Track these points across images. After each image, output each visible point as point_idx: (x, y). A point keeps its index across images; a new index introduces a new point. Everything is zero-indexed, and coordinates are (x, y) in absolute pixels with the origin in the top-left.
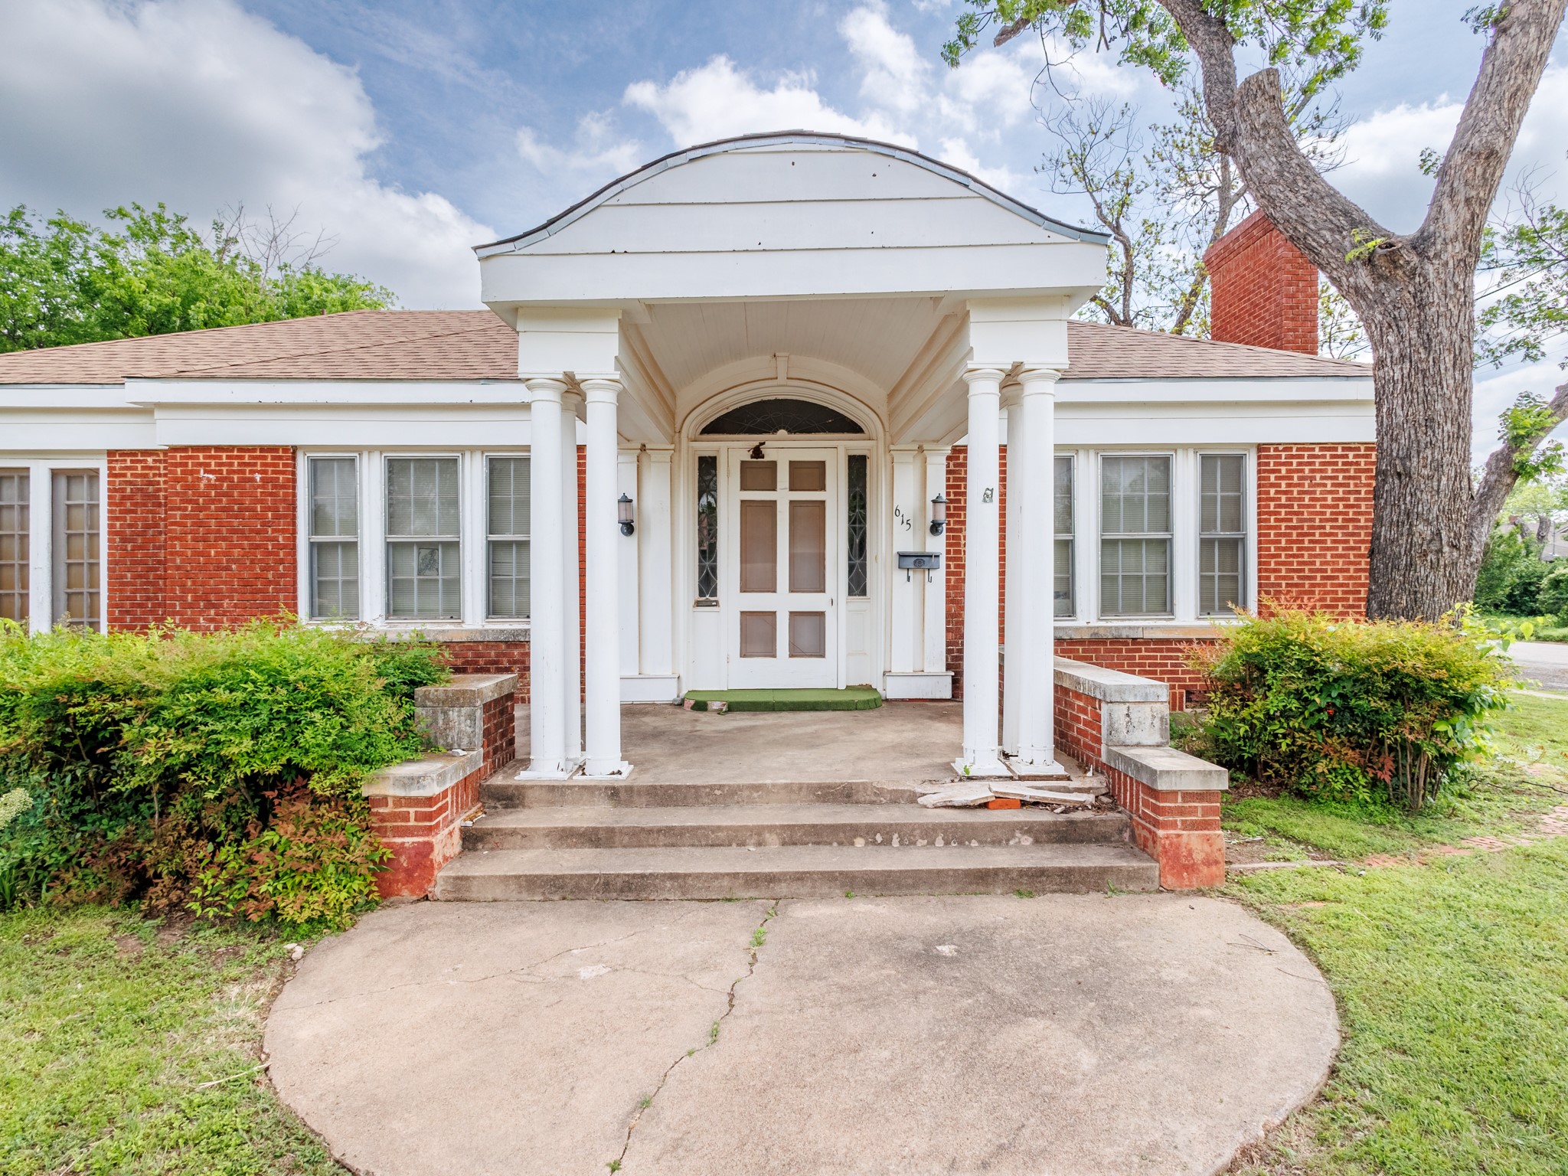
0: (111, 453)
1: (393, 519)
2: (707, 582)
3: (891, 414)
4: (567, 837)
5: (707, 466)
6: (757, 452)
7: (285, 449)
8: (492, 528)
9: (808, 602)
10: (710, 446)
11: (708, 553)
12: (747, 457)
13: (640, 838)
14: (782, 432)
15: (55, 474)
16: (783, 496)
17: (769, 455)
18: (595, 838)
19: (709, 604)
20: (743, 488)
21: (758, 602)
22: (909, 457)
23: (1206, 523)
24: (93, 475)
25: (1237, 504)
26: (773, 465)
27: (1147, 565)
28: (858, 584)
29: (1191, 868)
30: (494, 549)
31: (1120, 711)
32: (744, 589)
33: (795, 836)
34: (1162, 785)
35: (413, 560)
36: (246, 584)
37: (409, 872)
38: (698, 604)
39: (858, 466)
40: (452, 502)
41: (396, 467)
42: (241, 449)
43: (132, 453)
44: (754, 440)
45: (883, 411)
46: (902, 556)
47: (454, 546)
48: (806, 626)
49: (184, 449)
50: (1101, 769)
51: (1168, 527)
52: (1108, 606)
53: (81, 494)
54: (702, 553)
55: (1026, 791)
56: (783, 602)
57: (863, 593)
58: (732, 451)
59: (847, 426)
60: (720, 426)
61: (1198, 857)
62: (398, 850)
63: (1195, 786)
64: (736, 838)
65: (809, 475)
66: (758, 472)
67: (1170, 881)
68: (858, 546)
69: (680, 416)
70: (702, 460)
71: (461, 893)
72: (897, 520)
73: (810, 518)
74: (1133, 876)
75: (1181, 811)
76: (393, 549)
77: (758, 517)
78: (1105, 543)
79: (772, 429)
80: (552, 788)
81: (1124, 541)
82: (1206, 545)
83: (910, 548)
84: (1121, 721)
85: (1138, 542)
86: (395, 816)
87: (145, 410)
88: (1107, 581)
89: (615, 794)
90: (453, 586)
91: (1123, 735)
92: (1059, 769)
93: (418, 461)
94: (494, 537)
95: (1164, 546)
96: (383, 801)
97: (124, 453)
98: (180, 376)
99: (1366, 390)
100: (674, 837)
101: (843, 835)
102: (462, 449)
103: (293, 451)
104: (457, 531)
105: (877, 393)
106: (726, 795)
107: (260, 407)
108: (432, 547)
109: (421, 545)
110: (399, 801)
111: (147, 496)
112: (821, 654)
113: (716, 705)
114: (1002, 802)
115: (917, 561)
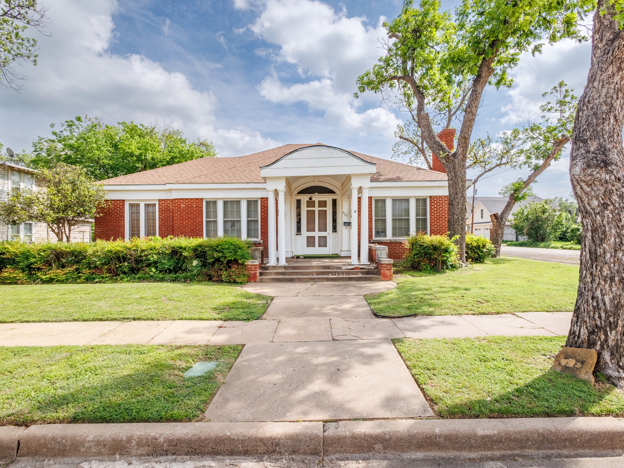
0: (159, 200)
1: (225, 216)
2: (299, 230)
3: (342, 189)
4: (278, 274)
5: (299, 202)
6: (310, 199)
7: (201, 199)
8: (248, 217)
9: (323, 234)
10: (299, 197)
11: (299, 222)
12: (308, 200)
13: (291, 274)
14: (316, 194)
15: (145, 204)
16: (317, 209)
17: (313, 199)
18: (282, 274)
19: (299, 234)
20: (307, 207)
21: (311, 234)
22: (346, 200)
23: (417, 215)
24: (155, 205)
25: (425, 210)
26: (314, 201)
27: (403, 225)
28: (335, 229)
29: (387, 277)
30: (249, 222)
31: (379, 252)
32: (307, 231)
33: (318, 273)
34: (382, 263)
35: (229, 225)
36: (192, 230)
37: (253, 277)
38: (297, 234)
39: (334, 202)
40: (239, 212)
41: (225, 203)
42: (191, 199)
43: (164, 200)
44: (310, 195)
45: (340, 189)
46: (345, 223)
47: (240, 221)
48: (322, 239)
49: (178, 199)
50: (377, 263)
51: (408, 216)
52: (394, 235)
53: (150, 209)
54: (297, 222)
55: (362, 267)
56: (317, 234)
57: (336, 231)
58: (305, 198)
59: (332, 192)
60: (302, 192)
61: (388, 275)
62: (251, 273)
63: (388, 263)
64: (308, 274)
65: (323, 204)
66: (310, 203)
67: (383, 279)
68: (334, 221)
69: (292, 190)
70: (297, 200)
71: (261, 281)
72: (343, 214)
73: (323, 214)
74: (377, 278)
75: (385, 267)
76: (225, 222)
77: (310, 214)
78: (393, 220)
79: (314, 193)
80: (274, 267)
81: (398, 219)
82: (417, 220)
83: (346, 221)
84: (379, 254)
85: (402, 219)
86: (250, 268)
87: (170, 190)
88: (394, 228)
89: (285, 267)
90: (239, 231)
91: (380, 256)
92: (369, 263)
93: (231, 201)
94: (249, 219)
95: (408, 220)
96: (248, 265)
97: (162, 200)
98: (177, 183)
99: (446, 184)
100: (297, 274)
101: (328, 273)
102: (241, 199)
103: (202, 199)
104: (240, 218)
105: (339, 185)
106: (307, 268)
107: (196, 189)
108: (234, 221)
109: (231, 221)
110: (251, 265)
111: (168, 210)
112: (326, 246)
113: (302, 257)
114: (357, 268)
115: (348, 224)
